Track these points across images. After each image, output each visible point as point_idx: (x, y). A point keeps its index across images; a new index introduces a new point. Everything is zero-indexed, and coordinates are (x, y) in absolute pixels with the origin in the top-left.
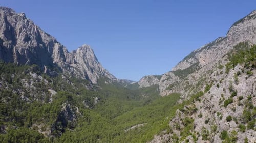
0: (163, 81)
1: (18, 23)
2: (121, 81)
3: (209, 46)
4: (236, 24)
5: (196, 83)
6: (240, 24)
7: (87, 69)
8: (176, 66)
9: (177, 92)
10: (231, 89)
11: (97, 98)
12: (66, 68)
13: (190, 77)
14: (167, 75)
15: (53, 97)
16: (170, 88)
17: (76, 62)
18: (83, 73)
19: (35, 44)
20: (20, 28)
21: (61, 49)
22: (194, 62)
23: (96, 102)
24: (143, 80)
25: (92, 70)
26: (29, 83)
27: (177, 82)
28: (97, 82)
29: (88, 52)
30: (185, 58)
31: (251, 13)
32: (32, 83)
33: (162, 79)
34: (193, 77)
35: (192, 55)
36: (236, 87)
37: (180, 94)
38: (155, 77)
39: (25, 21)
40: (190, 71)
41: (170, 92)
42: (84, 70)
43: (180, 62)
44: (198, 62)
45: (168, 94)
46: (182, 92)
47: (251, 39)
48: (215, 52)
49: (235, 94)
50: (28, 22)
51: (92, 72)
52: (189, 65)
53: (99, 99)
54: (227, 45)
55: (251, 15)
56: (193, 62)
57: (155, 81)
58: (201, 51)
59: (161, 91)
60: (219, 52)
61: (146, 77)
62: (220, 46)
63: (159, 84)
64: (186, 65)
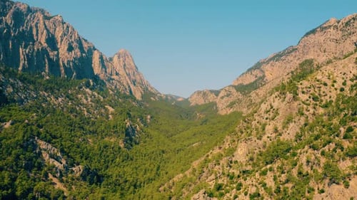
0: (222, 98)
1: (57, 29)
2: (167, 96)
3: (278, 57)
4: (307, 34)
5: (260, 100)
6: (312, 35)
7: (129, 82)
8: (238, 79)
9: (239, 110)
10: (271, 105)
11: (149, 117)
12: (109, 81)
13: (253, 94)
14: (226, 90)
15: (112, 114)
16: (231, 105)
17: (117, 74)
18: (127, 87)
19: (79, 54)
20: (60, 35)
21: (101, 57)
22: (260, 75)
23: (149, 120)
24: (195, 96)
25: (134, 82)
26: (87, 99)
27: (239, 99)
28: (142, 97)
29: (127, 59)
30: (249, 70)
31: (325, 23)
32: (89, 99)
33: (221, 95)
34: (257, 94)
35: (258, 66)
36: (273, 104)
37: (242, 113)
38: (212, 92)
39: (65, 26)
40: (253, 86)
41: (231, 110)
42: (128, 84)
43: (243, 74)
44: (264, 76)
45: (229, 112)
46: (245, 110)
47: (316, 57)
48: (284, 66)
49: (272, 108)
50: (68, 27)
51: (135, 85)
52: (252, 79)
53: (151, 117)
54: (297, 58)
55: (325, 25)
56: (258, 75)
57: (211, 97)
58: (268, 62)
59: (220, 109)
60: (288, 66)
61: (199, 92)
62: (290, 58)
63: (217, 101)
64: (250, 79)
